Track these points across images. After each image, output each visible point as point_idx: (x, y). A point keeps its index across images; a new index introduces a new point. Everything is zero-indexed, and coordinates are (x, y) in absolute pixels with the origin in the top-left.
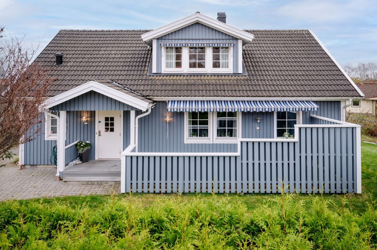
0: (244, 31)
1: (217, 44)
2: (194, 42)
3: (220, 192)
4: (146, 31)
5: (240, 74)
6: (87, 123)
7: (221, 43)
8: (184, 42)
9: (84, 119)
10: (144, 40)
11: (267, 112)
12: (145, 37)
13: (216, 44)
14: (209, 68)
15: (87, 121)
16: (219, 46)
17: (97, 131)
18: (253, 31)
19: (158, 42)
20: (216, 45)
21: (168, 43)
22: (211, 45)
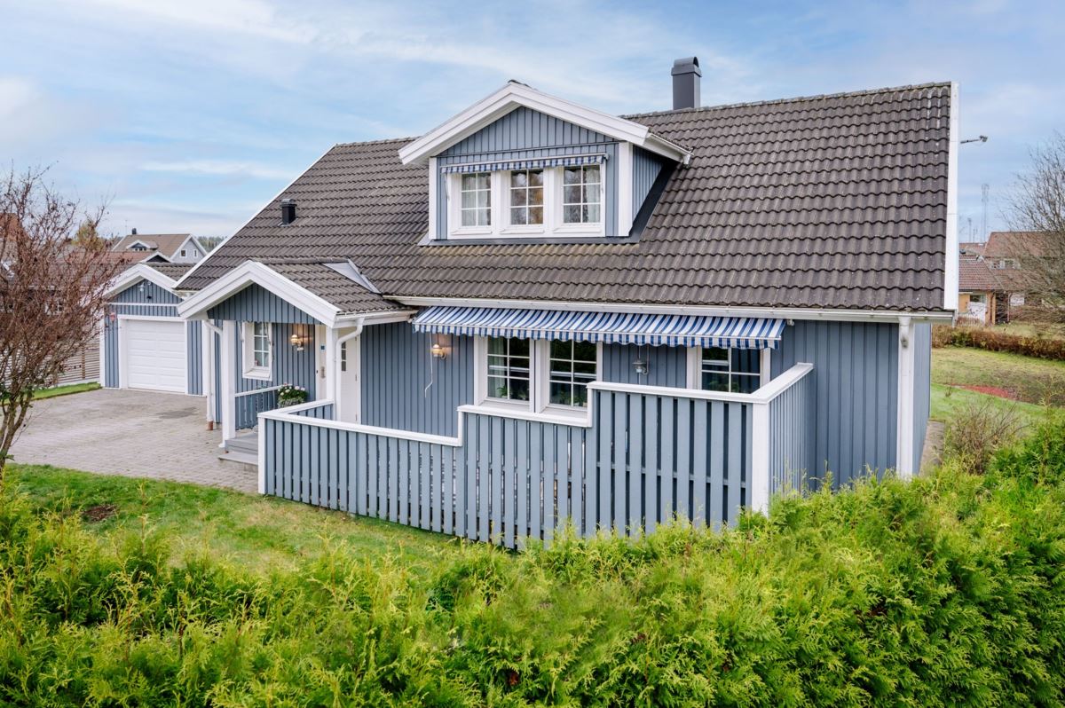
0: (622, 120)
1: (587, 158)
2: (523, 157)
3: (422, 528)
4: (408, 141)
5: (623, 237)
6: (302, 349)
7: (584, 156)
8: (491, 159)
9: (294, 339)
10: (405, 162)
11: (632, 344)
12: (407, 155)
13: (572, 160)
14: (554, 225)
15: (302, 345)
16: (579, 163)
17: (318, 368)
18: (644, 117)
19: (439, 164)
20: (573, 162)
21: (466, 164)
22: (560, 162)
